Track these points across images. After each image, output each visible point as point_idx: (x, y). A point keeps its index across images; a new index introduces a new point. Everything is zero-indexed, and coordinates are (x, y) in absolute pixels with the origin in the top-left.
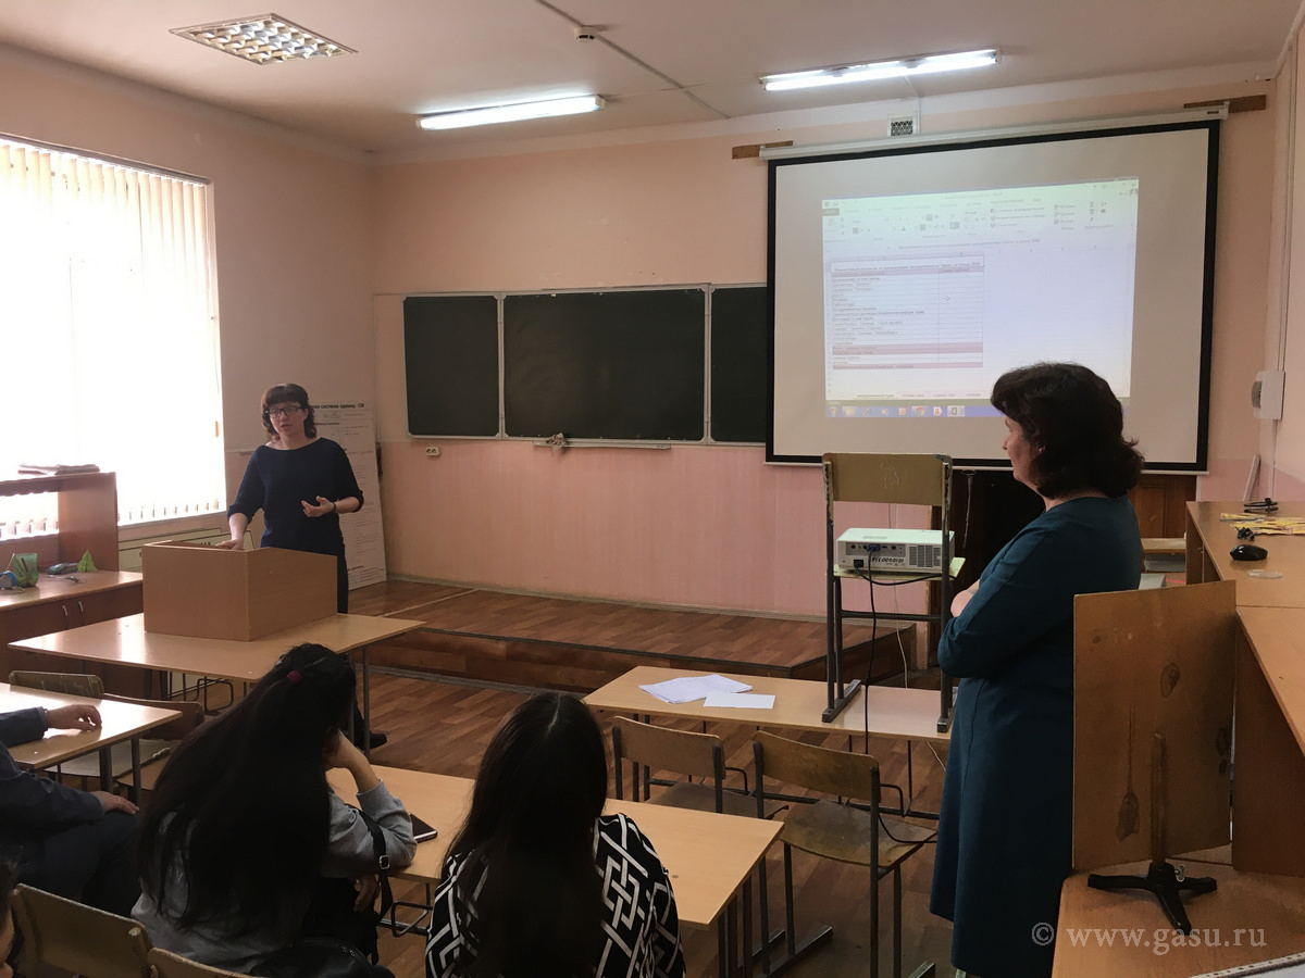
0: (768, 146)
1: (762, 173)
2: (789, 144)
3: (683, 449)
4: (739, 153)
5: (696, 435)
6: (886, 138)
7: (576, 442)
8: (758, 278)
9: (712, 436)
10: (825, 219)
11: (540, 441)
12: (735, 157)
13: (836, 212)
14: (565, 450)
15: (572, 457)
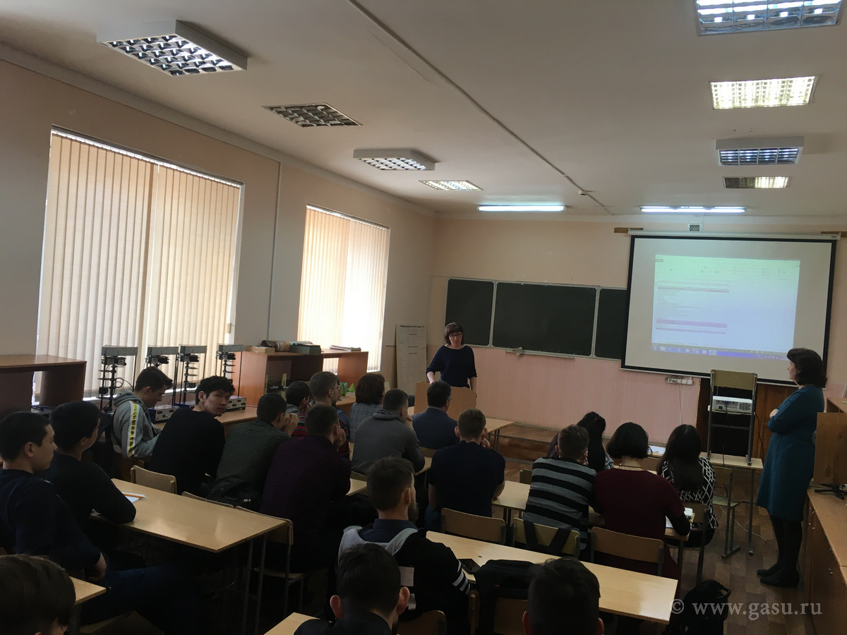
0: (632, 229)
1: (628, 240)
2: (642, 229)
3: (580, 359)
4: (617, 230)
5: (587, 353)
6: (687, 231)
7: (528, 352)
8: (623, 286)
9: (595, 354)
10: (656, 263)
11: (509, 350)
12: (615, 232)
13: (662, 261)
14: (522, 355)
15: (525, 358)
